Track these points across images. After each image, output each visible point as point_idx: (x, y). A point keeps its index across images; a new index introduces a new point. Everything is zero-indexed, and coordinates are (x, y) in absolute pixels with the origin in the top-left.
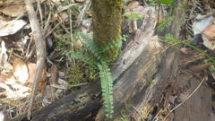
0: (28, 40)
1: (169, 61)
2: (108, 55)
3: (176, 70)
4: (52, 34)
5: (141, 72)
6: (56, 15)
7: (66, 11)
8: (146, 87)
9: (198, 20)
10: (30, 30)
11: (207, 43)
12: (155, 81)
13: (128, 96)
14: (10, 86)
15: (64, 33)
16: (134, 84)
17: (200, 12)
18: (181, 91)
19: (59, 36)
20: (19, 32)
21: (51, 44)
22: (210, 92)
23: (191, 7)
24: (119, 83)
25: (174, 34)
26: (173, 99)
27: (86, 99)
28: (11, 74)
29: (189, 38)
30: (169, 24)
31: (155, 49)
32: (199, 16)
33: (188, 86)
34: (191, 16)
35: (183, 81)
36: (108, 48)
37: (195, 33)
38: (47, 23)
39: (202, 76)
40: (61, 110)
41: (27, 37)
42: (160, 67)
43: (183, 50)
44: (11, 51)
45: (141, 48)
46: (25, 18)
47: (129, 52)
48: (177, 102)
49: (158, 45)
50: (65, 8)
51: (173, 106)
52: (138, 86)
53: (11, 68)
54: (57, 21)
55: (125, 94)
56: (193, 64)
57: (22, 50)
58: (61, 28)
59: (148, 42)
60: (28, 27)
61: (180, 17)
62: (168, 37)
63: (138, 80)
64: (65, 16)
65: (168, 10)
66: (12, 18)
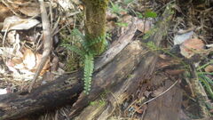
1: (147, 63)
2: (95, 49)
3: (152, 70)
4: (58, 34)
6: (64, 19)
7: (72, 16)
8: (124, 80)
9: (180, 34)
10: (41, 28)
11: (184, 53)
12: (133, 76)
13: (108, 83)
14: (18, 70)
15: (69, 34)
17: (182, 28)
19: (64, 36)
20: (32, 29)
21: (57, 40)
23: (175, 23)
25: (155, 42)
26: (147, 94)
27: (74, 82)
28: (21, 61)
30: (153, 34)
31: (135, 50)
32: (181, 31)
34: (175, 30)
35: (158, 80)
36: (94, 43)
37: (175, 44)
38: (56, 24)
39: (176, 79)
41: (38, 34)
43: (163, 56)
44: (23, 43)
46: (39, 18)
47: (112, 49)
50: (72, 14)
51: (147, 99)
52: (117, 77)
53: (22, 56)
54: (64, 24)
56: (169, 68)
57: (33, 43)
58: (67, 29)
60: (40, 26)
62: (150, 44)
63: (117, 72)
64: (71, 20)
65: (155, 24)
66: (28, 17)
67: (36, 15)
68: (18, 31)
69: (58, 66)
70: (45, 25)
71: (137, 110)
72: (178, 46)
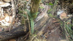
0: (11, 10)
1: (49, 21)
2: (33, 17)
4: (18, 9)
5: (42, 23)
6: (20, 4)
8: (42, 27)
9: (59, 11)
10: (11, 7)
11: (60, 18)
12: (45, 26)
14: (3, 22)
15: (22, 9)
16: (39, 25)
17: (60, 9)
18: (52, 29)
19: (20, 10)
20: (8, 7)
21: (17, 12)
22: (60, 31)
23: (58, 7)
24: (35, 24)
25: (52, 14)
26: (49, 31)
29: (56, 15)
30: (51, 11)
31: (46, 17)
32: (60, 10)
33: (54, 28)
34: (57, 10)
35: (53, 27)
36: (34, 15)
37: (58, 14)
38: (17, 6)
39: (58, 26)
40: (18, 30)
42: (47, 22)
43: (54, 19)
44: (4, 12)
45: (43, 16)
46: (10, 3)
47: (39, 17)
48: (50, 32)
49: (47, 16)
50: (23, 2)
51: (49, 33)
52: (40, 26)
53: (4, 17)
54: (20, 6)
55: (37, 28)
56: (56, 23)
57: (8, 12)
58: (21, 7)
59: (45, 15)
60: (11, 6)
61: (54, 9)
62: (50, 14)
63: (40, 25)
64: (22, 4)
65: (51, 7)
67: (9, 1)
68: (2, 7)
69: (18, 21)
70: (13, 5)
71: (46, 37)
72: (59, 15)
